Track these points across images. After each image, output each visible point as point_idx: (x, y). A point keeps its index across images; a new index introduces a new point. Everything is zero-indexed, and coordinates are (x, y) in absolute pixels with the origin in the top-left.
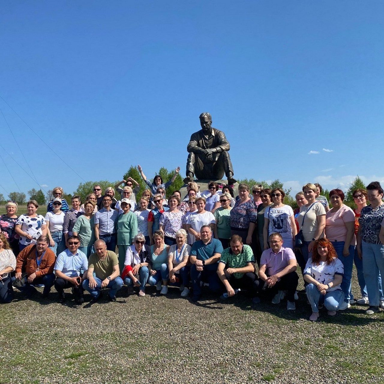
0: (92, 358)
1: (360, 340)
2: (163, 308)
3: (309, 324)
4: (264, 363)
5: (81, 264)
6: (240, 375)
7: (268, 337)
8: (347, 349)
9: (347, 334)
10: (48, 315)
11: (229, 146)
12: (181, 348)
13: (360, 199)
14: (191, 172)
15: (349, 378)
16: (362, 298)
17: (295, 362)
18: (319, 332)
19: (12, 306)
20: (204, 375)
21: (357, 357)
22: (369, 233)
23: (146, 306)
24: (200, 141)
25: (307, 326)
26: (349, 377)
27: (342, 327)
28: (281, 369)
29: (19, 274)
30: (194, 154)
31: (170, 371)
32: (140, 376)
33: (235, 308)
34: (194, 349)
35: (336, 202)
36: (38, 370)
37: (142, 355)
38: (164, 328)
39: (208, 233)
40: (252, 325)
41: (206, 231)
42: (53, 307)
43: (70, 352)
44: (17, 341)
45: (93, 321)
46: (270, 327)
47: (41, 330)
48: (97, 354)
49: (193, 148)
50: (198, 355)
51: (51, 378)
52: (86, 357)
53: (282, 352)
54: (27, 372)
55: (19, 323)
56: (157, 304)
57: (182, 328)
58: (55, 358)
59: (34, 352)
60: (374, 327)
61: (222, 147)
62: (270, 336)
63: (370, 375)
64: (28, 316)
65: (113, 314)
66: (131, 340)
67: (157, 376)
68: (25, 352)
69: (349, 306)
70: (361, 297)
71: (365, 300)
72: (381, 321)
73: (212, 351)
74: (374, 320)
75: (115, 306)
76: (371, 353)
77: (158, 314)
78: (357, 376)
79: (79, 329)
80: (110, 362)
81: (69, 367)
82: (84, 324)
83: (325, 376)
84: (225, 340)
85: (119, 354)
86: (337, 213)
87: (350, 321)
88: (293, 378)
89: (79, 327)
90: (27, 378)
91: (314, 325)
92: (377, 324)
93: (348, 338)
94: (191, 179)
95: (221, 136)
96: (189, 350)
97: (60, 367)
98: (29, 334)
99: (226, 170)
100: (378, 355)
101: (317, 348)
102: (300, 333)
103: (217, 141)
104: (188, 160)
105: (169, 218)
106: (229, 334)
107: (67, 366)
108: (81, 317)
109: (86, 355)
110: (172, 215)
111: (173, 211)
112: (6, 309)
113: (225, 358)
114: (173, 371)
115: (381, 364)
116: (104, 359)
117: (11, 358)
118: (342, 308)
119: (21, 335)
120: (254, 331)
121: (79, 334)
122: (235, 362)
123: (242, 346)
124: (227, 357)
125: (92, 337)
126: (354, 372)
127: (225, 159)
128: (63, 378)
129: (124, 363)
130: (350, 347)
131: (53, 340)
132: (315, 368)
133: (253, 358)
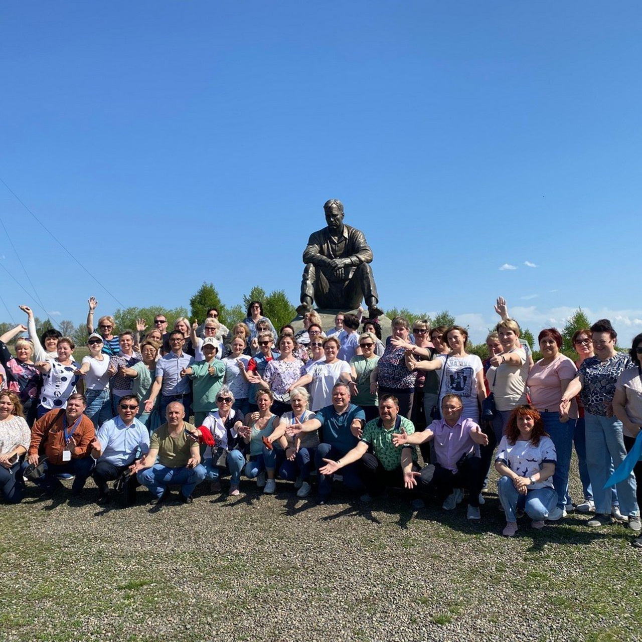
0: (161, 589)
1: (582, 565)
2: (269, 515)
3: (502, 540)
4: (434, 598)
5: (138, 442)
6: (396, 615)
7: (439, 559)
8: (561, 579)
9: (561, 557)
10: (83, 522)
11: (372, 255)
12: (303, 575)
13: (586, 345)
14: (309, 296)
15: (565, 621)
16: (585, 502)
17: (482, 598)
18: (518, 553)
19: (23, 508)
20: (341, 615)
21: (577, 591)
22: (595, 399)
23: (241, 510)
24: (323, 246)
25: (499, 543)
26: (565, 618)
27: (554, 545)
28: (459, 607)
29: (35, 457)
30: (314, 266)
31: (288, 609)
32: (240, 616)
33: (385, 516)
34: (323, 576)
35: (549, 349)
36: (77, 606)
37: (241, 585)
38: (274, 545)
39: (344, 397)
40: (413, 542)
41: (341, 392)
42: (89, 511)
43: (126, 580)
44: (38, 562)
45: (158, 533)
46: (441, 544)
47: (74, 546)
48: (169, 583)
49: (313, 256)
50: (329, 585)
51: (100, 618)
52: (152, 587)
53: (461, 583)
54: (60, 609)
55: (38, 534)
56: (259, 508)
57: (301, 544)
58: (102, 589)
59: (67, 579)
60: (603, 546)
61: (360, 256)
62: (442, 558)
63: (597, 616)
64: (51, 524)
65: (189, 523)
66: (221, 562)
67: (267, 616)
68: (53, 579)
69: (565, 514)
70: (583, 500)
71: (589, 505)
72: (614, 537)
73: (352, 580)
74: (603, 536)
75: (191, 510)
76: (598, 585)
77: (262, 523)
78: (578, 617)
79: (136, 545)
80: (192, 596)
81: (127, 602)
82: (144, 538)
83: (528, 618)
84: (371, 563)
85: (204, 583)
86: (549, 367)
87: (565, 538)
88: (479, 620)
89: (136, 542)
90: (62, 618)
91: (509, 543)
92: (608, 542)
93: (562, 562)
94: (308, 308)
95: (358, 239)
96: (316, 579)
97: (113, 602)
98: (55, 552)
99: (366, 293)
100: (609, 588)
101: (516, 576)
102: (488, 554)
103: (352, 247)
104: (304, 276)
105: (280, 371)
106: (377, 554)
107: (124, 601)
108: (137, 527)
109: (152, 585)
110: (284, 366)
111: (286, 359)
112: (13, 513)
113: (373, 590)
114: (291, 610)
115: (613, 601)
116: (180, 590)
117: (31, 587)
118: (554, 517)
119: (45, 554)
120: (416, 550)
121: (138, 553)
122: (388, 597)
123: (398, 572)
124: (375, 589)
125: (158, 559)
126: (573, 612)
127: (365, 276)
128: (118, 618)
129: (214, 596)
130: (566, 575)
131: (97, 562)
132: (513, 606)
133: (416, 591)
